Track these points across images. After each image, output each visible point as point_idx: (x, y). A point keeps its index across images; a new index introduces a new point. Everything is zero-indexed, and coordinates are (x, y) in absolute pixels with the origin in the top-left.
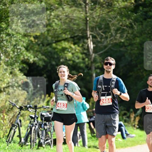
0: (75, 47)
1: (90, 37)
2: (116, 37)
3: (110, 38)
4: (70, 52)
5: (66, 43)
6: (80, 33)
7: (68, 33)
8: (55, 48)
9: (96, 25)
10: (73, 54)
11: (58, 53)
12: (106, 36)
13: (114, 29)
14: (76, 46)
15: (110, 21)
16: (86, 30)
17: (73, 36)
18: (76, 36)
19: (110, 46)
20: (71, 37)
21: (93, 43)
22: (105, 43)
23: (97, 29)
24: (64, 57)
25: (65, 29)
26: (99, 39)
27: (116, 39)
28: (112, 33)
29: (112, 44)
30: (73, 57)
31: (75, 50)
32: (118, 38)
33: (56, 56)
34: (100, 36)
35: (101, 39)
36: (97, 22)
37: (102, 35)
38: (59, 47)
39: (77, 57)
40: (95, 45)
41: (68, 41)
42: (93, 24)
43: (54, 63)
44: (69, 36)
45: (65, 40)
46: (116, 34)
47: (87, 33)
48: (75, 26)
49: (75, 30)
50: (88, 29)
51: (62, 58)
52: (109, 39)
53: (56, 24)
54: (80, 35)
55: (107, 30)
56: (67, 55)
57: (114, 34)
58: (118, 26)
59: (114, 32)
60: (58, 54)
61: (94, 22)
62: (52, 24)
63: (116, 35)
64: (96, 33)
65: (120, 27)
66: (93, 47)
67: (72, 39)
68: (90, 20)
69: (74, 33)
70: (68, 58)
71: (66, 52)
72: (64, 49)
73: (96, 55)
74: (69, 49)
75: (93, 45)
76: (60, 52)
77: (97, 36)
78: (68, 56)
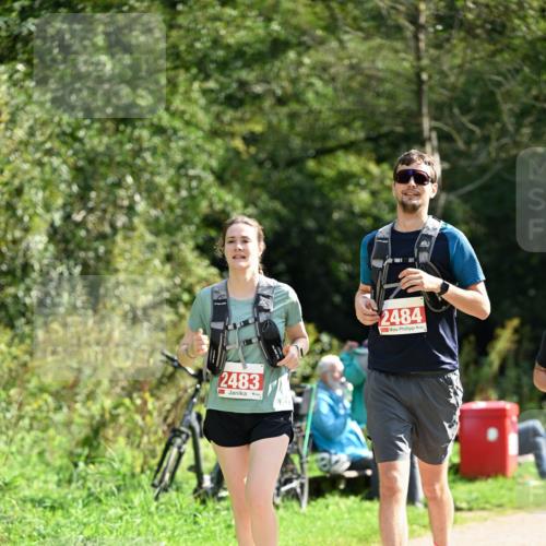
0: (383, 172)
1: (430, 139)
2: (518, 138)
3: (498, 140)
4: (363, 188)
5: (352, 159)
6: (397, 125)
7: (358, 124)
8: (313, 176)
9: (451, 99)
10: (374, 194)
11: (326, 190)
12: (486, 133)
13: (511, 110)
14: (385, 166)
15: (499, 84)
16: (419, 114)
17: (373, 134)
18: (386, 135)
19: (498, 166)
20: (368, 139)
21: (443, 158)
22: (482, 159)
23: (456, 111)
24: (345, 203)
25: (348, 112)
26: (461, 145)
27: (517, 145)
28: (504, 125)
29: (505, 160)
30: (375, 204)
31: (382, 182)
32: (525, 139)
33: (317, 202)
34: (464, 135)
35: (468, 143)
36: (453, 88)
37: (472, 132)
38: (329, 173)
39: (387, 203)
40: (446, 165)
41: (359, 153)
42: (441, 94)
43: (310, 224)
44: (362, 135)
45: (349, 147)
46: (519, 126)
47: (420, 125)
48: (382, 102)
49: (383, 114)
50: (425, 110)
51: (339, 207)
52: (494, 145)
53: (317, 93)
54: (399, 129)
55: (489, 114)
56: (354, 198)
57: (511, 128)
58: (525, 100)
59: (513, 120)
60: (323, 196)
61: (444, 86)
62: (303, 93)
63: (517, 130)
64: (450, 122)
65: (533, 102)
66: (443, 171)
67: (370, 145)
68: (432, 82)
69: (380, 125)
70: (357, 209)
71: (350, 188)
72: (344, 179)
73: (452, 197)
74: (360, 177)
75: (441, 163)
76: (332, 190)
77: (456, 136)
78: (360, 202)
